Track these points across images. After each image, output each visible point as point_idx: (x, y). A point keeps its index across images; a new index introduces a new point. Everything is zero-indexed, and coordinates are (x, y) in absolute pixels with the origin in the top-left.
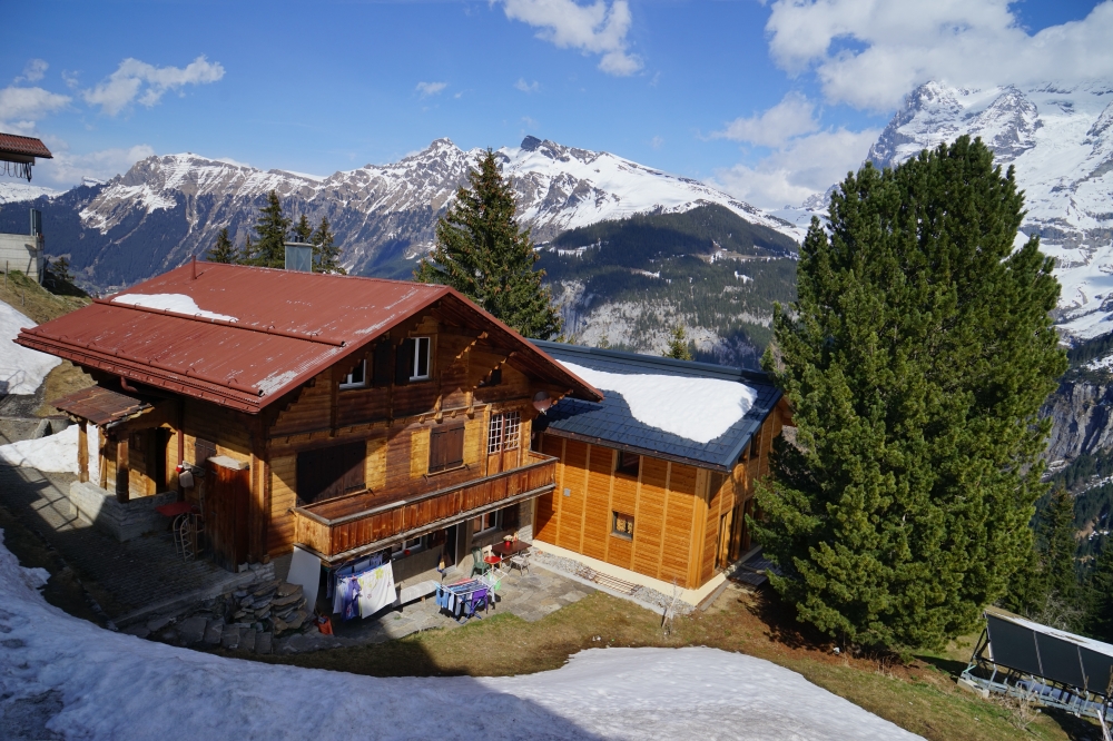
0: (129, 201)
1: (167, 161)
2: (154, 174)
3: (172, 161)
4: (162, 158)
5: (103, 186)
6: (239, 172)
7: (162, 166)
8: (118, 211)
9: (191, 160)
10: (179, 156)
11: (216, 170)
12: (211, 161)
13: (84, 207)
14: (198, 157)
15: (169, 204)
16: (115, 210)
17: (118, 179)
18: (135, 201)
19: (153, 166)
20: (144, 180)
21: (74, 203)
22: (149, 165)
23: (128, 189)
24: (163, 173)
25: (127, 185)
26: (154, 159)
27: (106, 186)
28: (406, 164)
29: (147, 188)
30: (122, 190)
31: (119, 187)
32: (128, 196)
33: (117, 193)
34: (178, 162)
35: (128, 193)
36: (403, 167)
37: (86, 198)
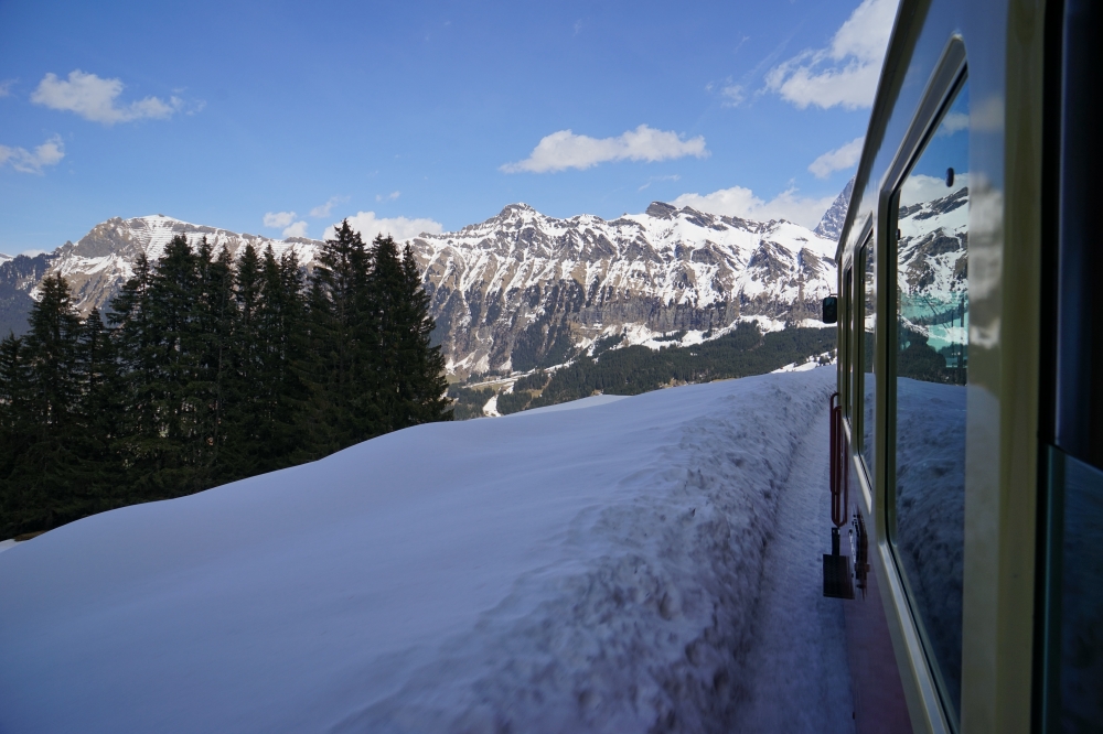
0: (100, 277)
1: (137, 225)
2: (124, 241)
3: (142, 225)
4: (129, 221)
5: (49, 257)
7: (131, 231)
8: (89, 290)
9: (168, 224)
10: (150, 219)
12: (197, 226)
13: (31, 286)
14: (177, 221)
16: (84, 289)
17: (69, 246)
18: (111, 278)
19: (119, 230)
20: (112, 250)
21: (14, 280)
22: (114, 230)
23: (90, 261)
24: (135, 239)
25: (86, 256)
26: (118, 222)
27: (54, 256)
28: (472, 232)
29: (120, 260)
30: (81, 263)
31: (75, 259)
32: (95, 270)
33: (76, 266)
34: (151, 226)
35: (92, 266)
36: (470, 236)
37: (31, 273)
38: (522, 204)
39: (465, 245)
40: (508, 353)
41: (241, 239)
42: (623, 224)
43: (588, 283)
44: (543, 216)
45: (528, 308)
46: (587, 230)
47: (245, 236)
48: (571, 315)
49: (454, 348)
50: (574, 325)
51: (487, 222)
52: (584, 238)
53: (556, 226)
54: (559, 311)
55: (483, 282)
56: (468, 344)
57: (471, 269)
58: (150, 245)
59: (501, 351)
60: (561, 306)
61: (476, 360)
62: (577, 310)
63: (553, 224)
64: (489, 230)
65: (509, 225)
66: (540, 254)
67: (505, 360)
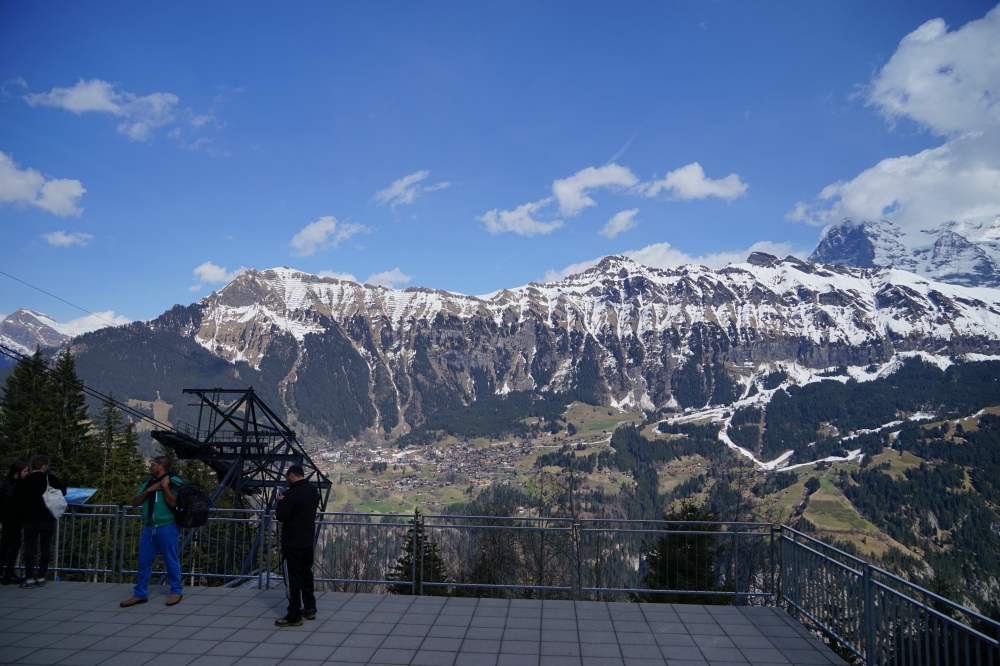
0: (254, 325)
1: (270, 276)
2: (264, 291)
3: (274, 277)
4: (263, 272)
5: (200, 306)
6: (369, 292)
7: (267, 282)
8: (248, 338)
9: (295, 275)
10: (278, 270)
11: (335, 289)
12: (320, 277)
13: (193, 334)
14: (302, 273)
15: (313, 328)
16: (243, 337)
17: (214, 296)
18: (264, 324)
19: (258, 281)
20: (255, 299)
22: (253, 281)
23: (240, 310)
24: (272, 290)
25: (233, 305)
26: (254, 273)
27: (204, 306)
28: (575, 282)
29: (265, 309)
30: (230, 312)
31: (223, 308)
32: (246, 319)
33: (226, 315)
34: (281, 277)
35: (242, 315)
36: (575, 285)
37: (188, 322)
38: (619, 256)
39: (574, 293)
40: (669, 392)
41: (364, 289)
42: (731, 272)
43: (725, 325)
44: (643, 266)
45: (673, 350)
46: (701, 278)
47: (366, 286)
48: (721, 355)
49: (610, 388)
50: (727, 364)
51: (586, 272)
52: (701, 285)
53: (659, 275)
54: (707, 351)
55: (611, 327)
56: (622, 384)
57: (590, 314)
58: (287, 295)
59: (660, 389)
60: (707, 346)
61: (638, 398)
62: (725, 349)
63: (656, 273)
64: (591, 279)
65: (613, 275)
66: (658, 301)
67: (668, 398)
